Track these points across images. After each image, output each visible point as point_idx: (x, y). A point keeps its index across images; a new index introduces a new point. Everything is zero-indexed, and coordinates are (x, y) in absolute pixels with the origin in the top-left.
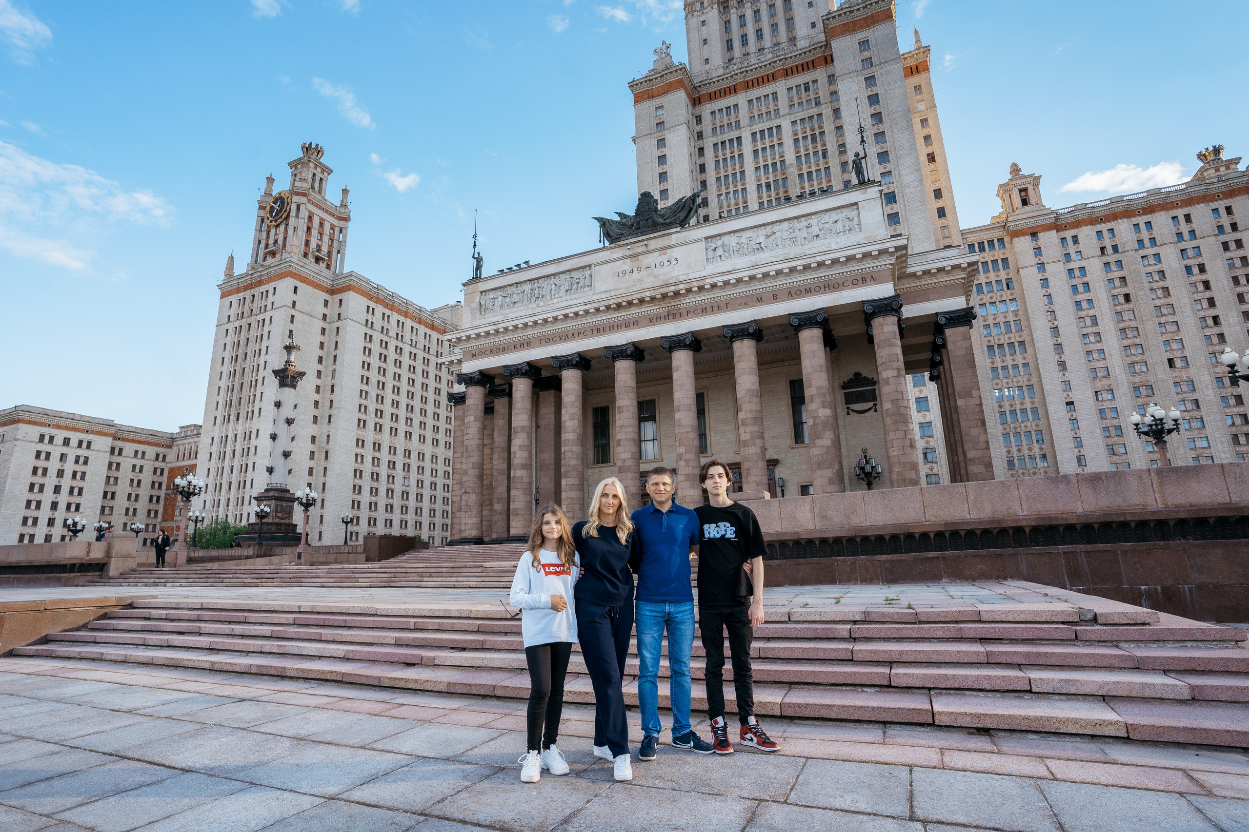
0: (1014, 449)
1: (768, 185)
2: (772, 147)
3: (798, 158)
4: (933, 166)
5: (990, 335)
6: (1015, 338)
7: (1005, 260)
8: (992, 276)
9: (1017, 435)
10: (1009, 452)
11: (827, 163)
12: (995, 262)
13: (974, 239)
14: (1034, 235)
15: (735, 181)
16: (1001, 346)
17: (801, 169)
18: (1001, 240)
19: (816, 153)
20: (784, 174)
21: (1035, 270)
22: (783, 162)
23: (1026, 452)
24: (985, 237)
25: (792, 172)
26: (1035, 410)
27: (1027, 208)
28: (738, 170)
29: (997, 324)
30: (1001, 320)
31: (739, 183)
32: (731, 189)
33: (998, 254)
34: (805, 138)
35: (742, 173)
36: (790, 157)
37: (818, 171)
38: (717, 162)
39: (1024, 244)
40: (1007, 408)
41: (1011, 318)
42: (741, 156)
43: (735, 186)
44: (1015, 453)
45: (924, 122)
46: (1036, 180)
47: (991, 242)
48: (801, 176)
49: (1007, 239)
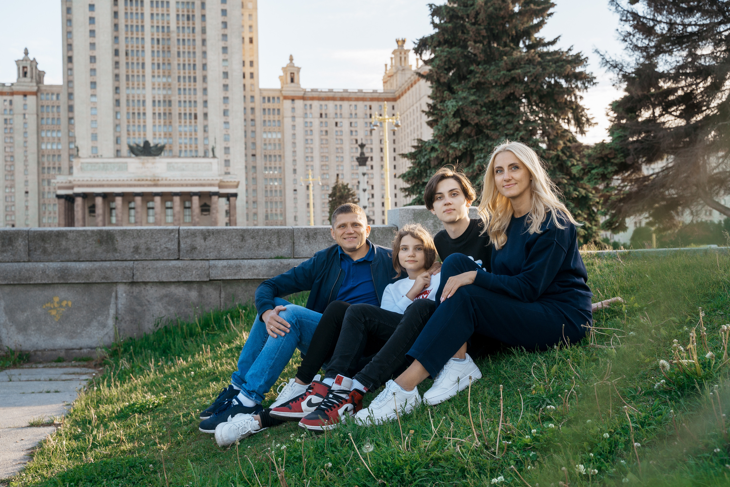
0: (269, 210)
1: (158, 40)
2: (163, 15)
3: (178, 28)
4: (251, 45)
5: (265, 149)
6: (277, 153)
7: (279, 110)
8: (272, 117)
9: (271, 202)
10: (267, 211)
11: (194, 36)
12: (274, 110)
13: (266, 94)
14: (293, 100)
15: (137, 31)
16: (270, 156)
17: (178, 36)
18: (278, 98)
19: (189, 28)
20: (168, 35)
21: (290, 119)
22: (168, 27)
23: (274, 212)
24: (271, 95)
25: (174, 36)
26: (281, 191)
27: (293, 84)
28: (140, 24)
29: (270, 144)
30: (272, 142)
31: (140, 33)
32: (135, 36)
33: (276, 106)
34: (183, 15)
35: (143, 27)
36: (173, 26)
37: (189, 40)
38: (126, 13)
39: (288, 103)
40: (269, 189)
41: (277, 142)
42: (142, 14)
43: (137, 34)
44: (269, 212)
45: (250, 15)
46: (299, 69)
47: (274, 98)
48: (178, 40)
49: (281, 98)
